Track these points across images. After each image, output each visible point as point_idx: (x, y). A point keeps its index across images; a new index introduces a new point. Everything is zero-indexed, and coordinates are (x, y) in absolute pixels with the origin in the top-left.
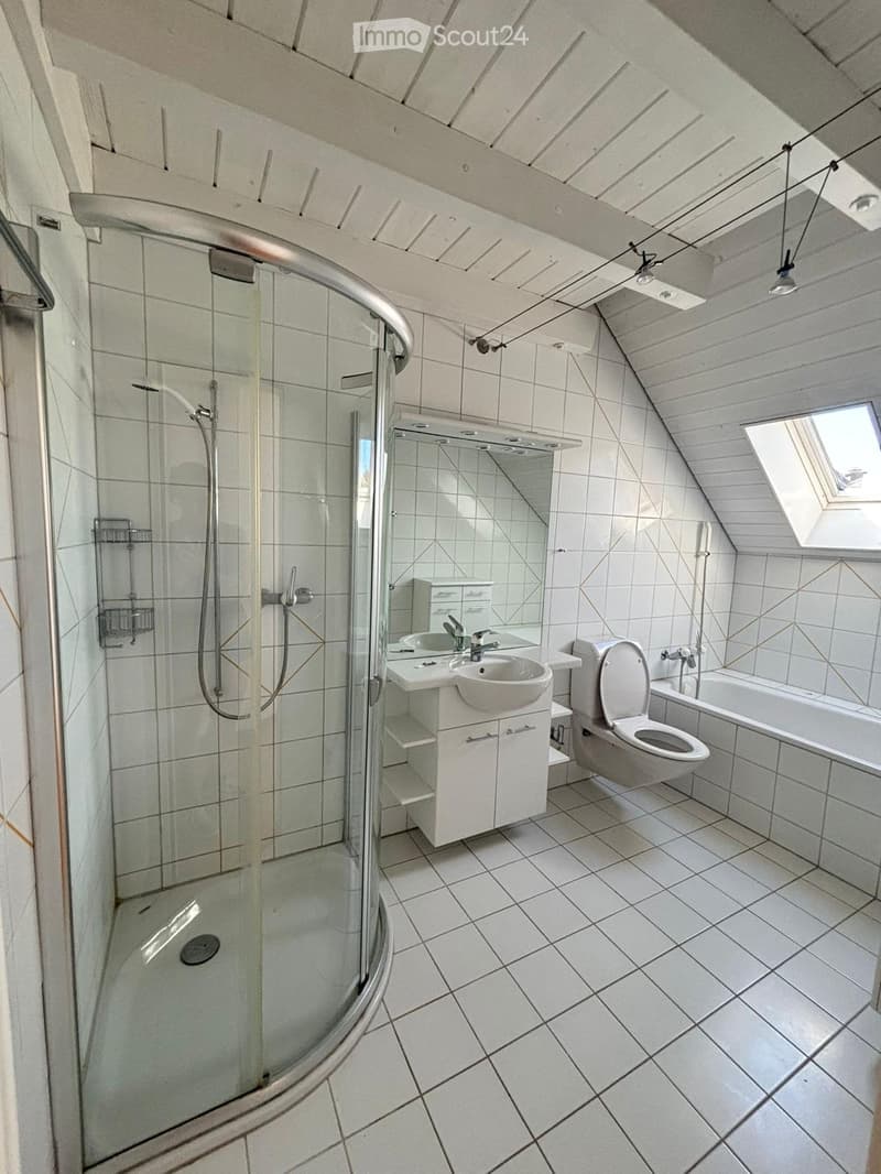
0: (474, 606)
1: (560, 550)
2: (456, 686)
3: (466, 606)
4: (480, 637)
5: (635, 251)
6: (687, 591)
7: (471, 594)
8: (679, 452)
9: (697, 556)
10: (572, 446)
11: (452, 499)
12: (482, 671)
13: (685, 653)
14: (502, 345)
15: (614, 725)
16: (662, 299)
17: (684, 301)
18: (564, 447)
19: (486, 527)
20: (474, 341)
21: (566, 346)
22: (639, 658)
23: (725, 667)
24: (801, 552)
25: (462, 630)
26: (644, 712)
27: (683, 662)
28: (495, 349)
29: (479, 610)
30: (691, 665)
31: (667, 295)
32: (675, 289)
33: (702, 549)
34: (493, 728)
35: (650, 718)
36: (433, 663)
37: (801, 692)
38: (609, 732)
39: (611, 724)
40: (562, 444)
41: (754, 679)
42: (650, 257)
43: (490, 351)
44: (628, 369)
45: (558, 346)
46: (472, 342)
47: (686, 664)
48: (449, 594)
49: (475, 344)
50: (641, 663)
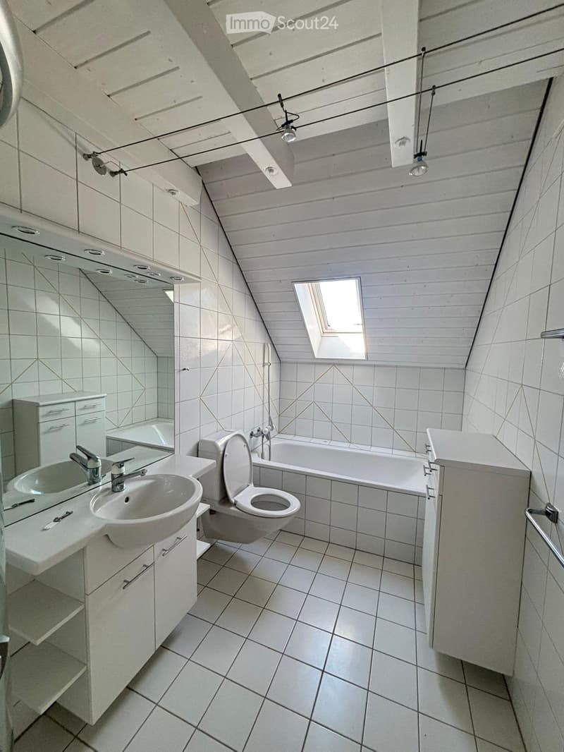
0: (87, 417)
1: (184, 369)
2: (107, 536)
3: (80, 420)
4: (121, 466)
5: (282, 106)
6: (260, 388)
7: (85, 408)
8: (252, 296)
9: (264, 366)
10: (194, 281)
11: (54, 321)
12: (127, 500)
13: (265, 431)
14: (121, 171)
15: (235, 501)
16: (267, 174)
17: (280, 180)
18: (188, 281)
19: (92, 345)
20: (89, 156)
21: (180, 194)
22: (244, 444)
23: (279, 433)
24: (315, 361)
25: (96, 460)
26: (250, 482)
27: (263, 437)
28: (113, 174)
29: (94, 421)
30: (268, 438)
31: (271, 170)
32: (278, 168)
33: (266, 361)
34: (148, 558)
35: (255, 485)
36: (68, 514)
37: (322, 441)
38: (233, 508)
39: (233, 501)
40: (185, 278)
41: (296, 438)
42: (293, 117)
43: (107, 173)
44: (220, 228)
45: (172, 192)
46: (87, 157)
47: (265, 438)
48: (59, 412)
49: (90, 160)
50: (246, 448)
